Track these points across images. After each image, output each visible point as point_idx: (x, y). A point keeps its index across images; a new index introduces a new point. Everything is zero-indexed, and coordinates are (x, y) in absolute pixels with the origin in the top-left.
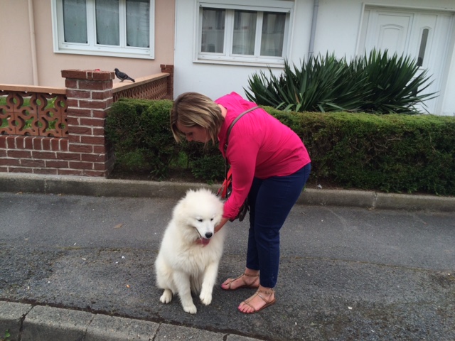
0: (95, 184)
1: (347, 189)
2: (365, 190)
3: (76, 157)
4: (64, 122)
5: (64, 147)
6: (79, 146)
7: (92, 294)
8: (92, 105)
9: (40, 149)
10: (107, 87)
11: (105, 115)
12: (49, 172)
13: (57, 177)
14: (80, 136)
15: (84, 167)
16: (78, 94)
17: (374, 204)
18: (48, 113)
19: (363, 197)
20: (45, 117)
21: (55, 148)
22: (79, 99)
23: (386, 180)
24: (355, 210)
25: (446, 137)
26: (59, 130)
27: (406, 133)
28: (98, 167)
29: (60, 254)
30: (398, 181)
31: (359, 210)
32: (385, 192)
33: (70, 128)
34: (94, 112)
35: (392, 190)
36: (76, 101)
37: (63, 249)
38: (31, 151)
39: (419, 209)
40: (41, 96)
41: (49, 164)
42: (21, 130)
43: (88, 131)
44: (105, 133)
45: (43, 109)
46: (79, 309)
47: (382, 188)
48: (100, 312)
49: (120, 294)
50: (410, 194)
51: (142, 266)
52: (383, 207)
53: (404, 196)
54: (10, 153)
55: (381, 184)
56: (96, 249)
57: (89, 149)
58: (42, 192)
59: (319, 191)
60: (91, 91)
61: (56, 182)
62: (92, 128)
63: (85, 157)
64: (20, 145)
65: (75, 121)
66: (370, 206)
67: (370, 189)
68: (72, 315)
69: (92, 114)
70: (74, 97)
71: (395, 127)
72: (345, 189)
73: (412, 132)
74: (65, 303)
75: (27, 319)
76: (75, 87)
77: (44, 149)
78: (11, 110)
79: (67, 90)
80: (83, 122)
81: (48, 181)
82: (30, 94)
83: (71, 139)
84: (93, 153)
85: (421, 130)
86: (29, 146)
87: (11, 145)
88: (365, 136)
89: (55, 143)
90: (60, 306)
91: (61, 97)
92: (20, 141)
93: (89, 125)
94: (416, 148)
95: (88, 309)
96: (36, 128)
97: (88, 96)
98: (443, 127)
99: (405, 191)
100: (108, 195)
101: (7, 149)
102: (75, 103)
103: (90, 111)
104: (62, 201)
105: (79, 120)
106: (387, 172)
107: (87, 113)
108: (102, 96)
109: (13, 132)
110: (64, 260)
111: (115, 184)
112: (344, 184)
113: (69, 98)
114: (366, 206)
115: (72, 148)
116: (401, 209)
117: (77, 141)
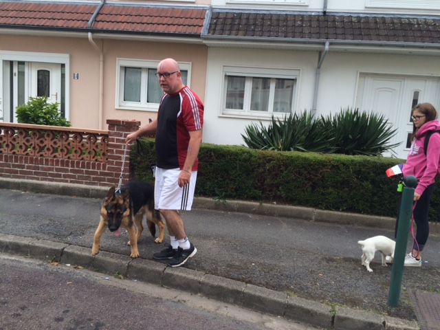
1: (295, 205)
2: (307, 207)
3: (111, 175)
4: (106, 152)
5: (104, 168)
6: (113, 168)
8: (123, 141)
9: (90, 168)
11: (131, 148)
12: (94, 184)
13: (98, 187)
14: (115, 161)
16: (115, 134)
17: (313, 218)
18: (97, 146)
19: (305, 212)
20: (95, 148)
21: (99, 168)
22: (116, 138)
24: (298, 221)
25: (363, 170)
26: (103, 157)
27: (333, 166)
30: (331, 201)
31: (302, 221)
32: (321, 209)
33: (109, 156)
35: (327, 208)
36: (114, 139)
38: (84, 170)
39: (348, 223)
40: (93, 135)
41: (94, 179)
42: (79, 156)
43: (120, 158)
44: (130, 160)
45: (94, 143)
47: (320, 206)
50: (341, 211)
52: (320, 220)
53: (336, 213)
54: (72, 171)
55: (319, 204)
57: (119, 170)
58: (88, 196)
59: (273, 205)
60: (123, 133)
61: (97, 190)
62: (123, 156)
63: (116, 175)
64: (78, 166)
65: (112, 151)
66: (311, 219)
67: (310, 206)
69: (123, 147)
70: (113, 136)
71: (324, 161)
72: (293, 205)
73: (337, 166)
75: (65, 250)
76: (114, 130)
77: (93, 168)
78: (75, 144)
79: (109, 132)
80: (117, 152)
81: (92, 190)
82: (87, 134)
83: (109, 163)
85: (344, 164)
86: (83, 167)
87: (73, 166)
88: (304, 167)
89: (99, 165)
91: (105, 136)
92: (78, 163)
93: (121, 154)
94: (341, 177)
96: (89, 156)
97: (121, 136)
98: (360, 163)
99: (337, 209)
101: (70, 168)
102: (113, 140)
105: (115, 151)
106: (323, 194)
107: (120, 146)
109: (75, 158)
112: (291, 201)
113: (110, 137)
114: (307, 218)
115: (109, 169)
116: (334, 222)
117: (112, 164)
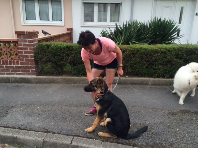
0: (31, 78)
1: (139, 77)
2: (146, 77)
3: (23, 67)
4: (17, 53)
5: (18, 64)
6: (24, 63)
7: (22, 123)
8: (28, 45)
9: (8, 64)
10: (35, 38)
11: (34, 49)
12: (12, 74)
13: (15, 76)
14: (24, 58)
15: (26, 71)
16: (22, 41)
17: (150, 83)
18: (11, 50)
19: (146, 80)
21: (14, 64)
22: (23, 43)
23: (155, 73)
24: (142, 86)
25: (180, 53)
26: (16, 56)
27: (162, 52)
28: (32, 71)
29: (12, 107)
30: (160, 73)
31: (144, 86)
32: (155, 78)
33: (20, 55)
34: (30, 48)
35: (158, 77)
36: (22, 44)
37: (14, 105)
38: (4, 65)
40: (7, 42)
41: (12, 71)
43: (27, 56)
44: (35, 57)
46: (15, 128)
47: (154, 76)
48: (23, 129)
49: (34, 122)
50: (166, 78)
51: (45, 111)
52: (154, 84)
53: (163, 79)
55: (153, 75)
56: (27, 105)
57: (28, 64)
58: (9, 82)
59: (126, 78)
60: (28, 40)
61: (15, 78)
62: (29, 55)
63: (27, 67)
66: (149, 84)
67: (148, 77)
68: (12, 130)
69: (29, 49)
70: (21, 42)
71: (157, 50)
72: (138, 77)
73: (165, 52)
74: (10, 126)
76: (21, 38)
77: (10, 64)
79: (18, 40)
80: (25, 52)
81: (12, 78)
82: (3, 42)
83: (20, 60)
84: (30, 66)
85: (169, 51)
86: (3, 63)
88: (145, 54)
89: (14, 62)
90: (8, 127)
91: (15, 42)
93: (28, 54)
94: (167, 58)
95: (19, 128)
96: (6, 56)
97: (26, 42)
98: (178, 49)
99: (164, 77)
100: (37, 83)
102: (21, 45)
103: (27, 48)
104: (17, 86)
105: (23, 52)
106: (155, 69)
107: (26, 49)
108: (32, 41)
110: (14, 110)
111: (40, 78)
112: (137, 75)
113: (19, 43)
114: (147, 84)
115: (21, 64)
116: (162, 85)
117: (23, 61)
